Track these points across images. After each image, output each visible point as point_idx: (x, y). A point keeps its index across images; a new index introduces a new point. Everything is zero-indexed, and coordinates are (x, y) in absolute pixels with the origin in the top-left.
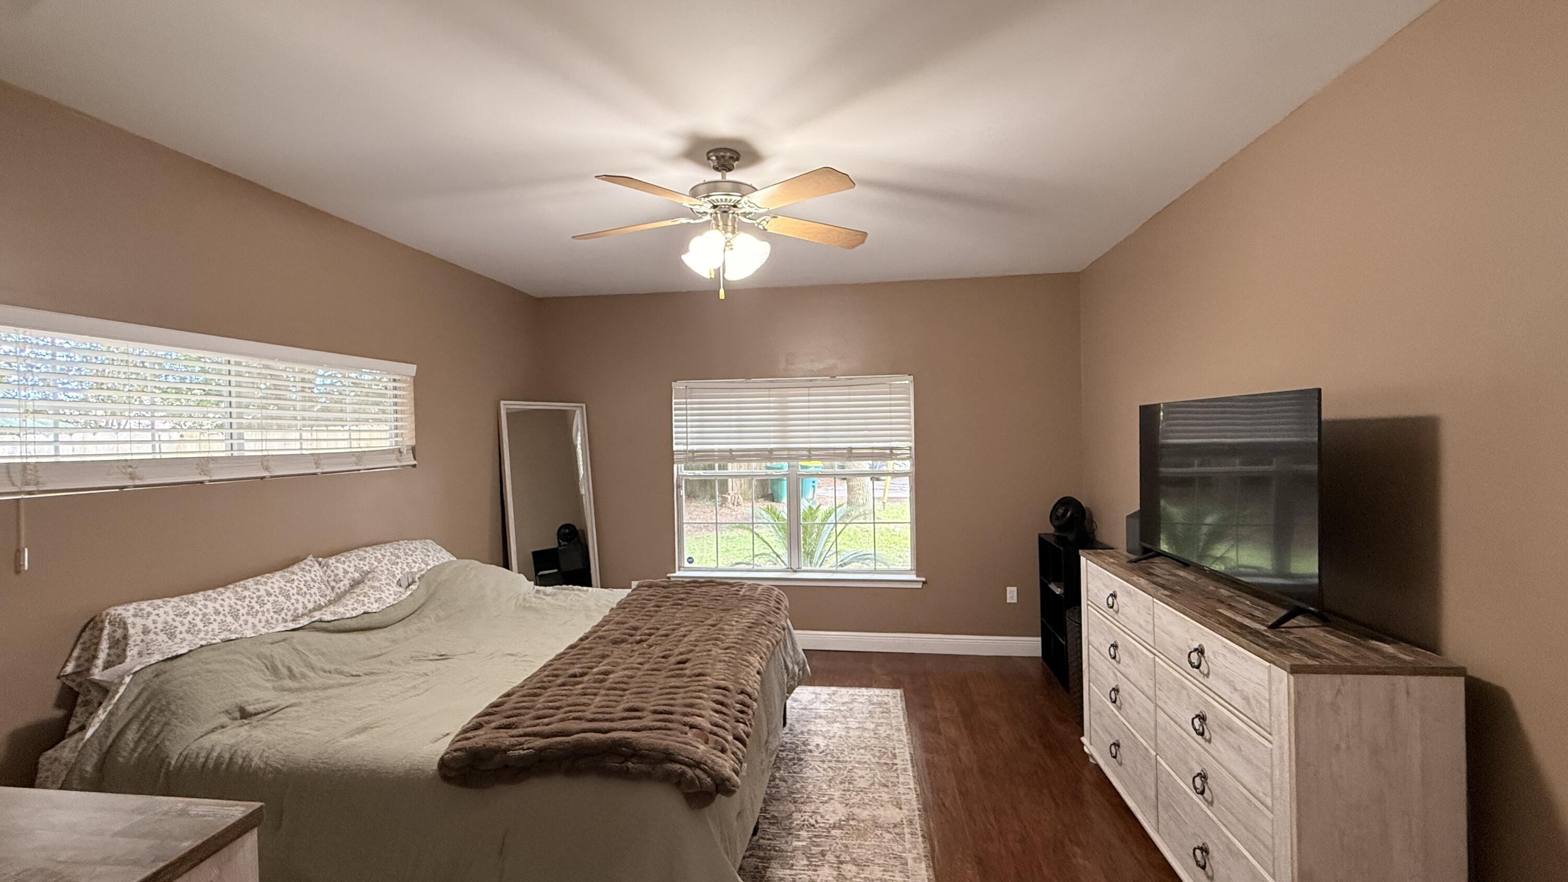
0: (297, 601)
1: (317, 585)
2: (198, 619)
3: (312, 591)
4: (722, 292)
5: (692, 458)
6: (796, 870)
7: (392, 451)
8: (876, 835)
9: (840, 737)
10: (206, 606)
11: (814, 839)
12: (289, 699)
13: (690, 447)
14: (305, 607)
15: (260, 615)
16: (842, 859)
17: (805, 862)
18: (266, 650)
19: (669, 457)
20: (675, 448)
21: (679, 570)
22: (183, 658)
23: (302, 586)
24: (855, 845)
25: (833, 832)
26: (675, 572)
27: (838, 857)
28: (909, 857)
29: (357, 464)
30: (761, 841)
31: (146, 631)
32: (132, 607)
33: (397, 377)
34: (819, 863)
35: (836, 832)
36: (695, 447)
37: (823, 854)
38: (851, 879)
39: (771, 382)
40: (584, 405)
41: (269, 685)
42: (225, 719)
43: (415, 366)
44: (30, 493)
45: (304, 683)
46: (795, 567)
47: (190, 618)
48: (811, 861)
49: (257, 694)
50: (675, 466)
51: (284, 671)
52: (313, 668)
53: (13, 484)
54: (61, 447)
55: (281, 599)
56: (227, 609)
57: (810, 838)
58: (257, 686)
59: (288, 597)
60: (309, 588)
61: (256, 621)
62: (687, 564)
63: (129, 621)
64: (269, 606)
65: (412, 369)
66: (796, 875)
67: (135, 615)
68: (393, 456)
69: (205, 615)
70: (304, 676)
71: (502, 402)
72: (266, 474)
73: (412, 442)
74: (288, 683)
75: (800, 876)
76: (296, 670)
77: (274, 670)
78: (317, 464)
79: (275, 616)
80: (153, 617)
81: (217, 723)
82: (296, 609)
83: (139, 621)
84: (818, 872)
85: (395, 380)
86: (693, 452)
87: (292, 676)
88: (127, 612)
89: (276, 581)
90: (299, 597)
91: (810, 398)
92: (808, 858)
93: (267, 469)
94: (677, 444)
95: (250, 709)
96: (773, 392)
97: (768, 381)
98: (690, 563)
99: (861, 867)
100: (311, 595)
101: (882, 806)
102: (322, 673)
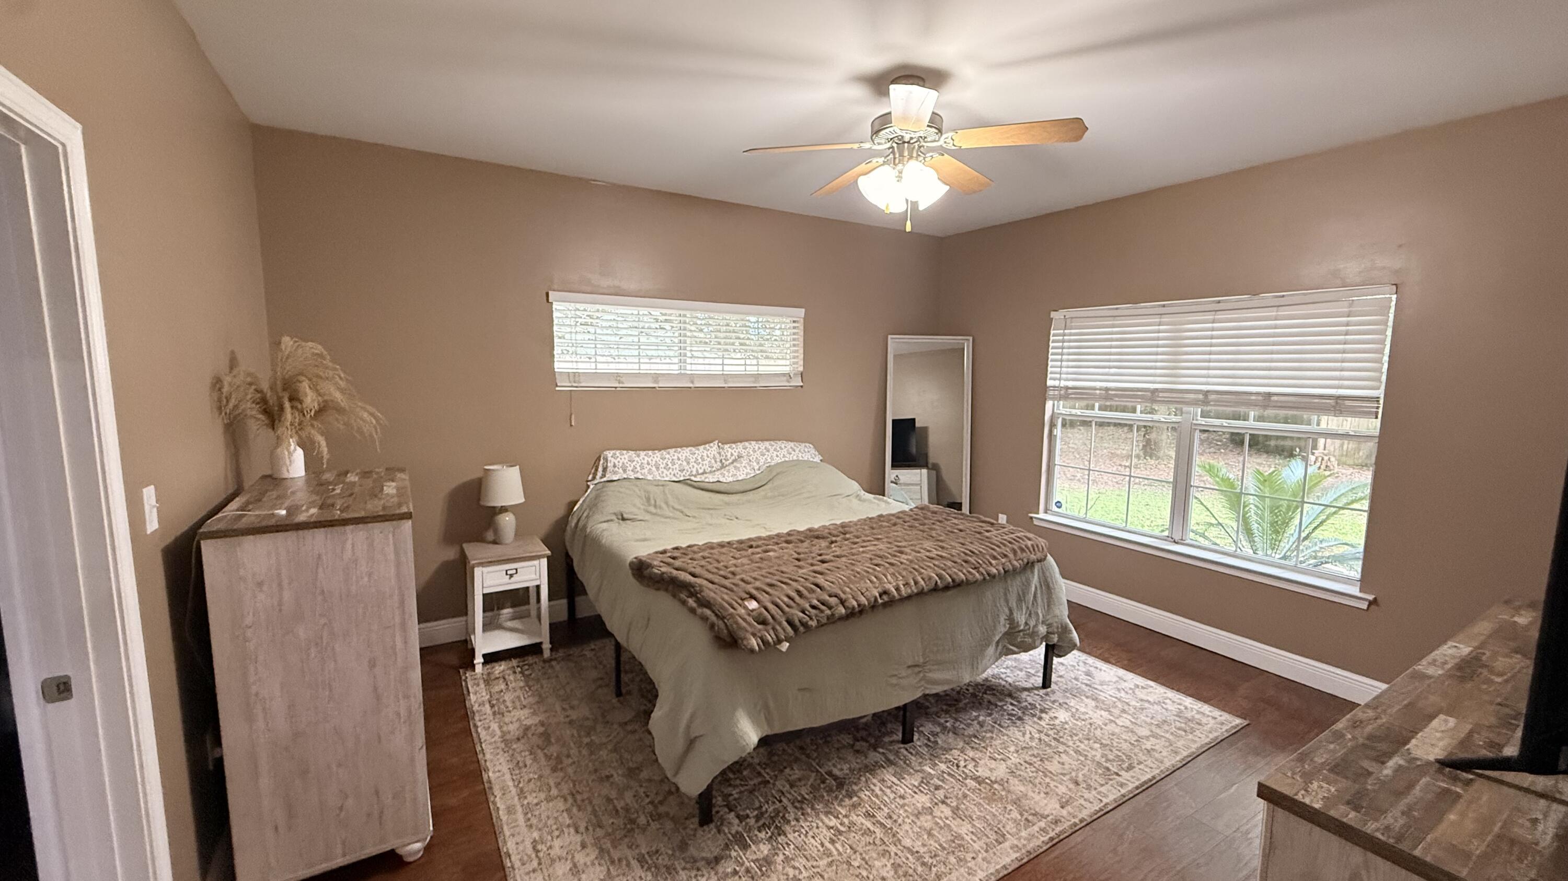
0: (693, 467)
1: (709, 459)
2: (638, 465)
3: (704, 463)
4: (909, 224)
5: (1066, 394)
6: (902, 783)
7: (784, 375)
8: (1006, 808)
9: (1091, 724)
10: (644, 459)
11: (945, 775)
12: (647, 517)
13: (1063, 383)
14: (697, 471)
15: (671, 470)
16: (948, 801)
17: (916, 784)
18: (651, 488)
19: (1041, 393)
20: (1050, 383)
21: (1046, 512)
22: (615, 483)
23: (699, 458)
24: (974, 800)
25: (968, 781)
26: (1038, 513)
27: (946, 797)
28: (1011, 841)
29: (754, 382)
30: (902, 750)
31: (615, 466)
32: (612, 452)
33: (795, 319)
34: (925, 791)
35: (971, 783)
36: (1070, 384)
37: (937, 788)
38: (935, 817)
39: (1164, 306)
40: (971, 338)
41: (642, 507)
42: (614, 517)
43: (803, 310)
44: (576, 387)
45: (659, 511)
46: (1177, 538)
47: (634, 463)
48: (920, 786)
49: (635, 510)
50: (1049, 405)
51: (653, 502)
52: (667, 503)
53: (570, 382)
54: (598, 364)
55: (685, 463)
56: (654, 463)
57: (943, 772)
58: (634, 505)
59: (688, 463)
60: (703, 460)
61: (668, 473)
62: (1055, 508)
63: (609, 459)
64: (677, 466)
65: (801, 312)
66: (897, 785)
67: (612, 457)
68: (785, 378)
69: (642, 463)
70: (660, 508)
71: (890, 337)
72: (691, 385)
73: (801, 369)
74: (652, 509)
75: (898, 788)
76: (658, 503)
77: (648, 499)
78: (726, 382)
79: (680, 473)
80: (619, 459)
81: (609, 518)
82: (691, 472)
83: (613, 460)
84: (916, 796)
85: (794, 322)
86: (1067, 388)
87: (655, 506)
88: (609, 454)
89: (686, 452)
90: (695, 465)
91: (1215, 325)
92: (922, 782)
93: (692, 382)
94: (1051, 379)
95: (625, 516)
96: (1165, 319)
97: (1159, 306)
98: (1059, 507)
99: (955, 816)
100: (703, 465)
101: (1047, 793)
102: (671, 509)
